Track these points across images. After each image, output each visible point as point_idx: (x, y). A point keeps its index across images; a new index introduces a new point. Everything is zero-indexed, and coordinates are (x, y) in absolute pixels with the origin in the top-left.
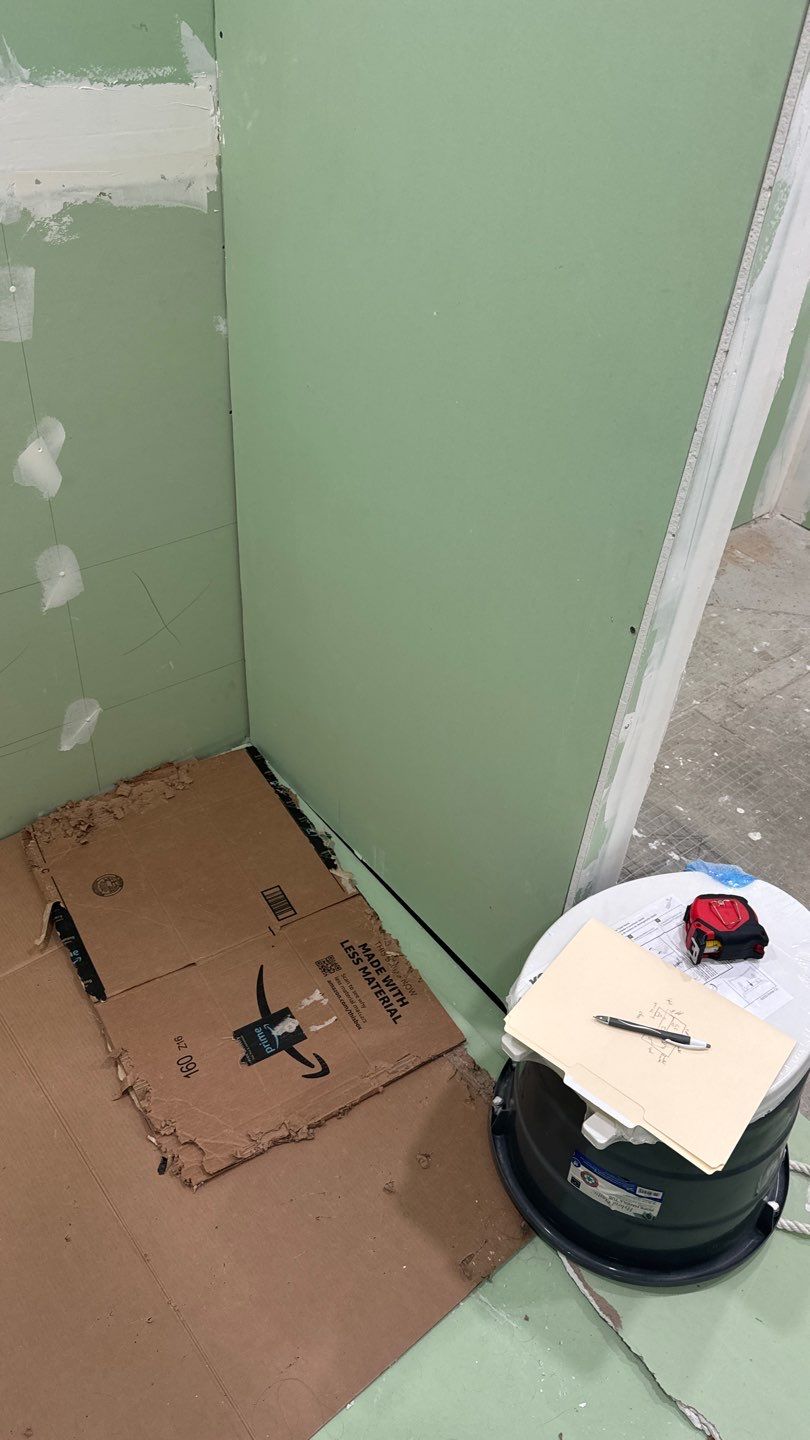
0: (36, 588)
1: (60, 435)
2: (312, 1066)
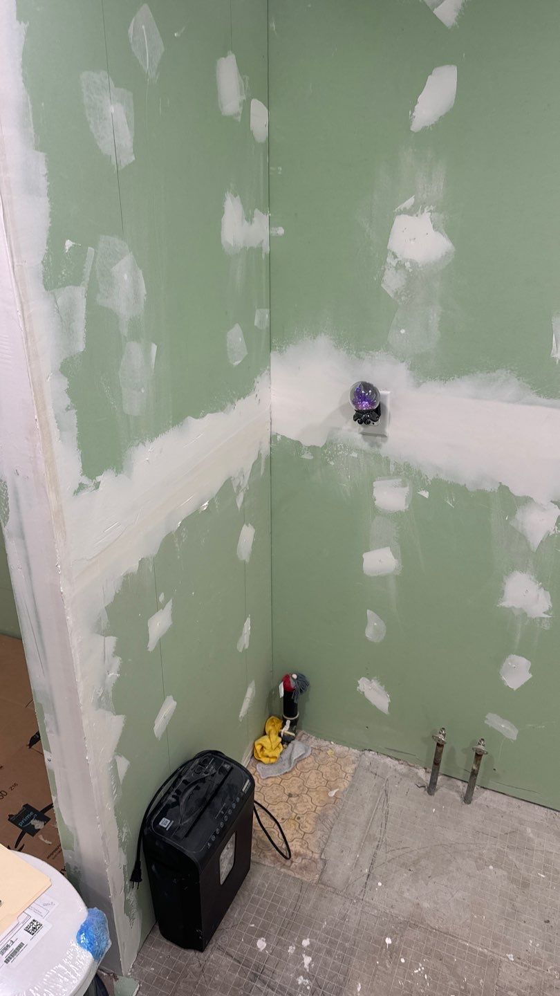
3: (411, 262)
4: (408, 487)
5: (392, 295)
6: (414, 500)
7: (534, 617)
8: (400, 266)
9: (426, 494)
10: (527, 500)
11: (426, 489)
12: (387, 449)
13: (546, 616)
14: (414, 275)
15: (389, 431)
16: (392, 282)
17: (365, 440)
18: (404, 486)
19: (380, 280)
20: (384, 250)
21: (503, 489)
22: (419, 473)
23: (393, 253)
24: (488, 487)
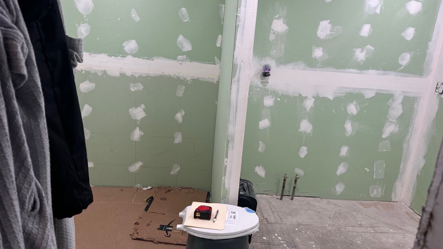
0: (174, 138)
1: (184, 113)
2: (168, 235)
3: (277, 32)
4: (274, 98)
5: (272, 41)
6: (276, 102)
7: (308, 133)
8: (274, 33)
9: (279, 99)
10: (306, 97)
11: (279, 98)
12: (268, 87)
13: (311, 132)
14: (278, 35)
15: (269, 81)
16: (272, 37)
17: (262, 84)
18: (273, 97)
19: (269, 37)
20: (270, 29)
21: (300, 95)
22: (277, 93)
23: (272, 29)
24: (296, 95)
